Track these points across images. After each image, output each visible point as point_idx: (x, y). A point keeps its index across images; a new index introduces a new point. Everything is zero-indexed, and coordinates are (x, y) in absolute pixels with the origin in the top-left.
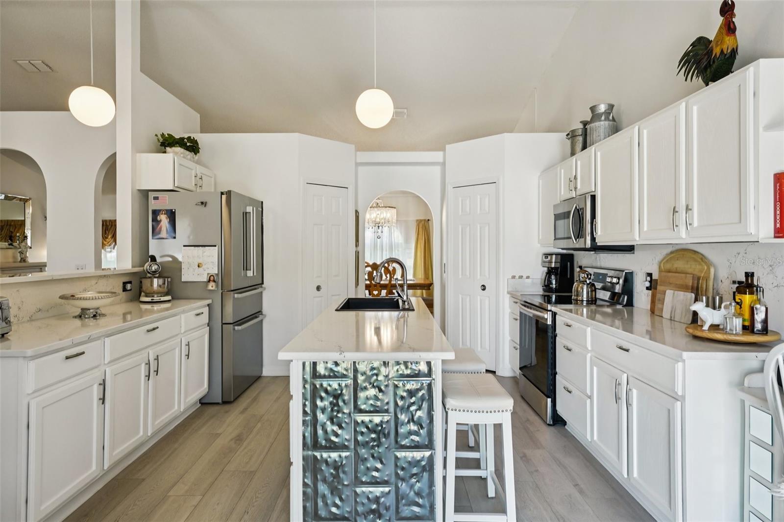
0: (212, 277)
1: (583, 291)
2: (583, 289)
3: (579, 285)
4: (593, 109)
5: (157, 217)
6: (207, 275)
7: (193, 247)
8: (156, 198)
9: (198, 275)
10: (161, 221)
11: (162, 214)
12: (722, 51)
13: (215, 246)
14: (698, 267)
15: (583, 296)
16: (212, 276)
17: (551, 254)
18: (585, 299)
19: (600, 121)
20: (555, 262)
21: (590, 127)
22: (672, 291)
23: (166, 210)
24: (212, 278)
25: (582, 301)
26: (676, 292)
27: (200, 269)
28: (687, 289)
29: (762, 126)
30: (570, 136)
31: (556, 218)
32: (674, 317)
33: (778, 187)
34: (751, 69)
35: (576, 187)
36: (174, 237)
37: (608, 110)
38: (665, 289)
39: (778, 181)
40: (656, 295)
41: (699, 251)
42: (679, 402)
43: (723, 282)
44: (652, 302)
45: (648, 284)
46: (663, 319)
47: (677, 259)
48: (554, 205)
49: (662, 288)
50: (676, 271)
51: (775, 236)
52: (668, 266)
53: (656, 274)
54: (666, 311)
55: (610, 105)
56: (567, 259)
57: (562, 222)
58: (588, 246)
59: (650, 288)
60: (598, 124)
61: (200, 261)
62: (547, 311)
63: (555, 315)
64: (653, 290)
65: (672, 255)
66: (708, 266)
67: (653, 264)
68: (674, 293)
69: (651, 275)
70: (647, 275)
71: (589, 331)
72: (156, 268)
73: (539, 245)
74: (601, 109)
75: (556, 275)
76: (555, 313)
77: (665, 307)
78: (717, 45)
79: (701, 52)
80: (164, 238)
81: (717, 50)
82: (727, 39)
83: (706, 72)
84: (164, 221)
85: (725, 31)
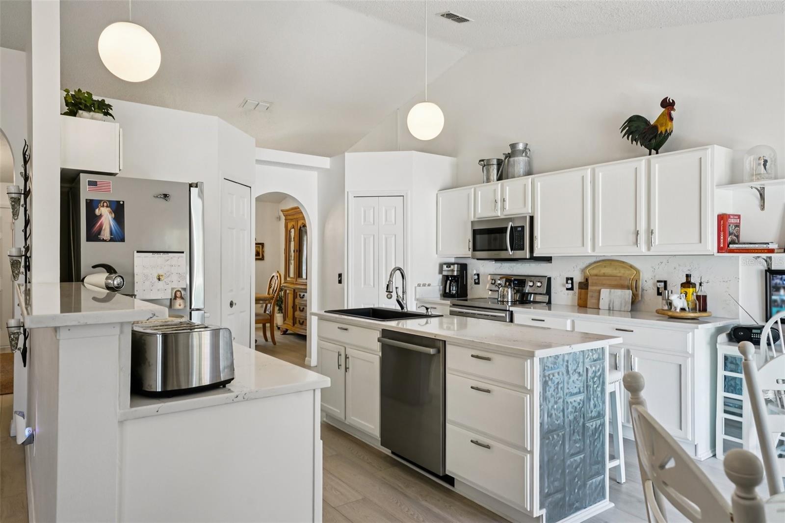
0: (178, 293)
1: (508, 294)
2: (508, 292)
3: (504, 290)
4: (513, 146)
5: (94, 211)
6: (170, 291)
7: (151, 254)
8: (92, 183)
9: (159, 290)
10: (101, 216)
11: (103, 206)
12: (666, 131)
13: (183, 252)
14: (627, 272)
15: (508, 298)
16: (178, 291)
17: (453, 264)
18: (510, 300)
19: (522, 156)
20: (457, 271)
21: (514, 160)
22: (608, 290)
23: (109, 201)
25: (508, 302)
26: (612, 290)
27: (160, 282)
28: (622, 287)
29: (715, 184)
30: (485, 164)
31: (475, 232)
32: (613, 308)
33: (722, 223)
34: (710, 149)
35: (503, 208)
36: (123, 240)
37: (526, 148)
38: (598, 288)
39: (722, 219)
40: (587, 294)
41: (624, 261)
42: (690, 359)
43: (648, 282)
44: (580, 299)
45: (570, 286)
46: (600, 311)
47: (605, 267)
48: (472, 222)
49: (595, 288)
50: (604, 275)
51: (718, 252)
52: (595, 272)
53: (578, 278)
54: (604, 303)
55: (527, 144)
56: (463, 267)
57: (486, 236)
58: (528, 257)
59: (572, 289)
60: (521, 159)
61: (161, 273)
62: (506, 310)
63: (511, 313)
64: (580, 290)
65: (598, 264)
66: (638, 272)
67: (574, 271)
68: (610, 291)
69: (572, 279)
70: (568, 279)
71: (569, 322)
72: (119, 282)
73: (436, 255)
74: (521, 147)
75: (457, 282)
76: (512, 311)
77: (601, 302)
78: (662, 126)
79: (642, 127)
80: (105, 241)
81: (662, 129)
82: (670, 123)
83: (650, 141)
84: (106, 217)
85: (668, 118)
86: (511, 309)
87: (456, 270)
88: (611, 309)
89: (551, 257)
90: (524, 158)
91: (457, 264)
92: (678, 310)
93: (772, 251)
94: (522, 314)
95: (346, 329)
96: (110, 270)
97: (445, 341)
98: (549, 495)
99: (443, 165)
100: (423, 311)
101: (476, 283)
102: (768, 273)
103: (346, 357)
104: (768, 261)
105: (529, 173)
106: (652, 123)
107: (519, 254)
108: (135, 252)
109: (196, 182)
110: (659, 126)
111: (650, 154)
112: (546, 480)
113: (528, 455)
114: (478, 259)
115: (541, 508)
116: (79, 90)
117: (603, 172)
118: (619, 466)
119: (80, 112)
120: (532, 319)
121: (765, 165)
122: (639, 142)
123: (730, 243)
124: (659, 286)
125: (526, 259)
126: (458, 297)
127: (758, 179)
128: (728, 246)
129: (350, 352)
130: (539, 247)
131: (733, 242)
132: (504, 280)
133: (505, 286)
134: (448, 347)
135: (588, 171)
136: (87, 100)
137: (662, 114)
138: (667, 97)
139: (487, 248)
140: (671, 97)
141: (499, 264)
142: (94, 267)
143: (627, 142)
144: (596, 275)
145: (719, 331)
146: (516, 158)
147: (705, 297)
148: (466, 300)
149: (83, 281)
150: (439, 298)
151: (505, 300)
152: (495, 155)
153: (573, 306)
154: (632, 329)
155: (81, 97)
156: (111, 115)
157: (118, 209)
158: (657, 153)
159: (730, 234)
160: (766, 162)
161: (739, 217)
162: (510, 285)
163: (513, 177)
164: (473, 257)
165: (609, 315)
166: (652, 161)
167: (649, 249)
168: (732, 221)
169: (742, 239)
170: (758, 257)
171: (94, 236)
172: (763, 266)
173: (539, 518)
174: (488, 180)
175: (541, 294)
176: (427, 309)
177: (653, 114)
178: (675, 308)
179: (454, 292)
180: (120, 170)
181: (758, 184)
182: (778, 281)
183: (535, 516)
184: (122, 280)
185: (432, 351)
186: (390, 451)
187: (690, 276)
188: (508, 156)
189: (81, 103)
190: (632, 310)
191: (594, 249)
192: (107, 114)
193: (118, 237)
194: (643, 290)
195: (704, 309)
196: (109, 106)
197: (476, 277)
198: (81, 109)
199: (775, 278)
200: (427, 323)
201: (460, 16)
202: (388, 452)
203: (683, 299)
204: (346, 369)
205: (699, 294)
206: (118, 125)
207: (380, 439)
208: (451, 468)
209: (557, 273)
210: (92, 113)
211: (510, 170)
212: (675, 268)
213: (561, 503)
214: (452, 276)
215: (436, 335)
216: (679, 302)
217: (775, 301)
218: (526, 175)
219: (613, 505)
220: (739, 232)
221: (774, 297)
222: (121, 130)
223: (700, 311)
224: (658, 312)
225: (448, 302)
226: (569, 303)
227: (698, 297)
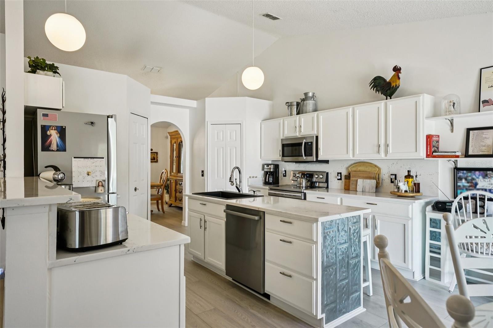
1: (303, 182)
3: (301, 180)
4: (306, 94)
5: (46, 132)
6: (95, 181)
7: (83, 159)
8: (45, 115)
9: (88, 181)
12: (396, 85)
13: (103, 158)
14: (373, 169)
15: (303, 185)
16: (100, 182)
18: (304, 186)
19: (311, 100)
21: (306, 103)
22: (362, 180)
23: (56, 126)
24: (100, 184)
26: (365, 180)
27: (89, 176)
28: (370, 178)
29: (425, 117)
30: (289, 105)
31: (284, 146)
32: (365, 190)
33: (429, 140)
34: (422, 96)
35: (300, 131)
36: (65, 150)
37: (313, 95)
38: (356, 179)
39: (429, 138)
40: (350, 182)
41: (372, 162)
42: (410, 221)
43: (385, 175)
44: (346, 185)
45: (339, 177)
46: (357, 192)
47: (360, 166)
48: (281, 139)
49: (354, 179)
50: (360, 171)
51: (427, 157)
52: (354, 169)
53: (344, 173)
54: (359, 188)
55: (314, 93)
56: (277, 167)
57: (290, 148)
58: (315, 160)
59: (341, 179)
60: (311, 101)
61: (89, 170)
62: (302, 192)
63: (305, 194)
64: (345, 180)
65: (356, 164)
66: (379, 169)
67: (342, 169)
68: (363, 181)
69: (341, 173)
70: (338, 173)
71: (339, 199)
72: (62, 176)
73: (261, 160)
74: (310, 95)
75: (273, 175)
76: (305, 193)
77: (358, 186)
78: (393, 82)
79: (382, 83)
80: (54, 151)
81: (393, 84)
82: (398, 81)
83: (387, 91)
84: (54, 136)
85: (397, 77)
86: (305, 191)
87: (272, 168)
88: (364, 191)
89: (328, 160)
90: (312, 101)
91: (273, 164)
92: (403, 192)
93: (458, 157)
94: (311, 195)
95: (205, 205)
96: (56, 169)
97: (264, 212)
98: (327, 305)
99: (264, 106)
100: (252, 193)
101: (284, 176)
102: (455, 170)
103: (205, 222)
104: (455, 162)
105: (315, 110)
106: (388, 80)
107: (309, 159)
108: (73, 158)
109: (111, 115)
110: (392, 82)
111: (387, 99)
112: (325, 296)
113: (315, 281)
114: (285, 162)
115: (322, 313)
116: (37, 57)
117: (359, 110)
118: (369, 286)
119: (38, 71)
120: (317, 198)
121: (454, 106)
122: (380, 92)
123: (433, 152)
124: (392, 178)
125: (314, 161)
126: (273, 184)
127: (450, 114)
128: (432, 154)
129: (207, 218)
130: (321, 154)
131: (435, 151)
132: (301, 174)
133: (301, 178)
134: (266, 215)
135: (350, 109)
136: (42, 63)
137: (394, 75)
138: (397, 66)
139: (291, 155)
140: (399, 65)
141: (297, 165)
142: (46, 167)
143: (373, 92)
144: (355, 171)
145: (427, 204)
146: (308, 102)
147: (419, 184)
148: (278, 186)
149: (39, 176)
150: (262, 185)
151: (301, 186)
152: (295, 100)
153: (341, 189)
154: (376, 203)
155: (38, 62)
156: (58, 73)
157: (62, 131)
158: (391, 98)
159: (434, 147)
160: (454, 104)
161: (439, 136)
162: (304, 177)
163: (306, 113)
164: (282, 160)
165: (363, 195)
166: (388, 103)
167: (386, 156)
168: (434, 139)
169: (440, 150)
170: (450, 160)
171: (46, 148)
172: (453, 166)
173: (321, 320)
174: (291, 114)
175: (322, 182)
176: (254, 192)
177: (388, 75)
178: (402, 191)
179: (271, 181)
180: (63, 107)
181: (449, 117)
182: (461, 174)
183: (318, 318)
184: (64, 175)
185: (256, 218)
186: (232, 279)
187: (410, 172)
188: (303, 100)
189: (38, 66)
190: (376, 192)
191: (353, 156)
192: (55, 72)
193: (62, 148)
194: (382, 180)
195: (418, 191)
196: (57, 68)
197: (284, 172)
198: (38, 69)
199: (459, 172)
200: (254, 200)
201: (274, 16)
202: (230, 279)
203: (406, 185)
204: (205, 228)
205: (415, 182)
206: (62, 79)
207: (225, 271)
208: (268, 289)
209: (332, 170)
210: (45, 72)
211: (304, 108)
212: (401, 167)
213: (334, 310)
214: (270, 172)
215: (259, 208)
216: (403, 187)
217: (460, 186)
218: (314, 112)
219: (365, 310)
220: (438, 145)
221: (459, 184)
222: (64, 82)
223: (416, 192)
224: (391, 193)
225: (267, 187)
226: (339, 188)
227: (415, 184)
